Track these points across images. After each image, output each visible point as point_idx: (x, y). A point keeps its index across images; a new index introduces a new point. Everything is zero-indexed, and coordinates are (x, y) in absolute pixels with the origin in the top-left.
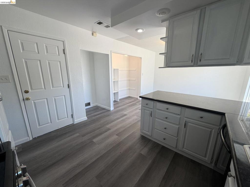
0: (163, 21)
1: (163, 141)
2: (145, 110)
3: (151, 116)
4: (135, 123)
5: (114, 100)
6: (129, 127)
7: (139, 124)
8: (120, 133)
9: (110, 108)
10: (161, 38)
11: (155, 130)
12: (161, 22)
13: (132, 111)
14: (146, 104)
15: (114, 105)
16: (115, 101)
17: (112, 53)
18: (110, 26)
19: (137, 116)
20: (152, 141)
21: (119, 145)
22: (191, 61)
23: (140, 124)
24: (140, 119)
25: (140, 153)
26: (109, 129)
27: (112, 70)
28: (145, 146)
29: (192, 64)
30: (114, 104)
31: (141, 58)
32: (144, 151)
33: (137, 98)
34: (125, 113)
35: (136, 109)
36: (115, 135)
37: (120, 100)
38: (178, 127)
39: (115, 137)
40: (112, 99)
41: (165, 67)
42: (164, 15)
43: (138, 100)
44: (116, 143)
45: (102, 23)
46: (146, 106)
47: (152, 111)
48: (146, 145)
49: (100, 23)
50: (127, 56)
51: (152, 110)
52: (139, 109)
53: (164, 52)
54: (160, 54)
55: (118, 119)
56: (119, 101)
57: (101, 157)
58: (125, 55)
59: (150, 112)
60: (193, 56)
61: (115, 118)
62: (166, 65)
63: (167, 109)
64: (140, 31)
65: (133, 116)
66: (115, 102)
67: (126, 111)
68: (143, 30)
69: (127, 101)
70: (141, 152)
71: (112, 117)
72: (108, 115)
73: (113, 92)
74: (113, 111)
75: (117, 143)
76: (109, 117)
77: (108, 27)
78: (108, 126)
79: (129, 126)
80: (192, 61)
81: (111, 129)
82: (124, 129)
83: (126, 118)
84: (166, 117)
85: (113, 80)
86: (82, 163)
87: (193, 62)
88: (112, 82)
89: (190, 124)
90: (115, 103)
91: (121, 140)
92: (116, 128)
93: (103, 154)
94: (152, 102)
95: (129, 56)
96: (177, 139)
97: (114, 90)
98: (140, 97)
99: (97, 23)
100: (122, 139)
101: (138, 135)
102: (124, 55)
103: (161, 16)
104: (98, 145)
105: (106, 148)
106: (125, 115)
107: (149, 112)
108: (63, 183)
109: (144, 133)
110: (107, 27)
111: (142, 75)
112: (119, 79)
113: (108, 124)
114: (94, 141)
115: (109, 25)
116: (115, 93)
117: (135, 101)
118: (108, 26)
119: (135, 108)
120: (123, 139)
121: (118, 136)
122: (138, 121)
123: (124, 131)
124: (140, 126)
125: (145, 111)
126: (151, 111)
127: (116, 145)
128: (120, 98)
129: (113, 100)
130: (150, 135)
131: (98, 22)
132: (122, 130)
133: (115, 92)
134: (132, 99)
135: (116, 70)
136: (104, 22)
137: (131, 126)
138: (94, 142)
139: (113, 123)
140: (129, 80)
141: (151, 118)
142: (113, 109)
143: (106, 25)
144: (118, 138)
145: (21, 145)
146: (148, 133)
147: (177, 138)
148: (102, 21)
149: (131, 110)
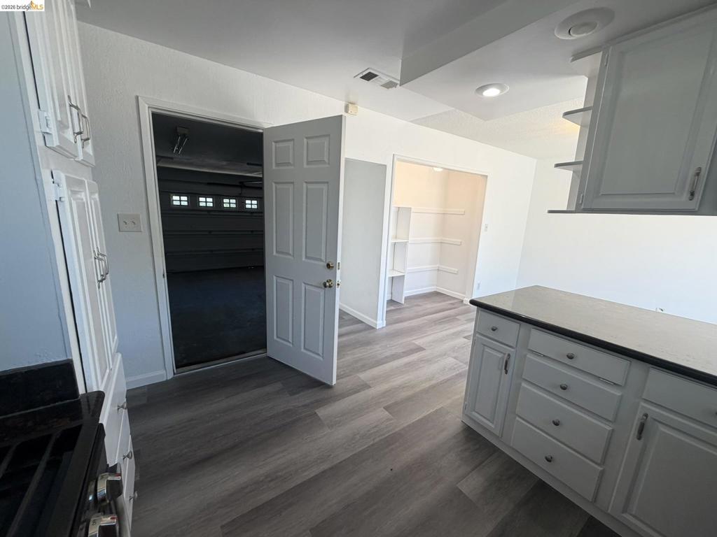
0: (578, 56)
1: (544, 465)
2: (484, 345)
3: (504, 371)
4: (448, 380)
5: (390, 298)
6: (426, 391)
7: (462, 385)
8: (396, 403)
9: (375, 321)
10: (566, 114)
11: (518, 418)
12: (573, 60)
13: (442, 340)
14: (491, 327)
15: (387, 312)
16: (391, 302)
17: (397, 163)
18: (399, 82)
19: (455, 358)
20: (503, 453)
21: (390, 442)
22: (686, 196)
23: (465, 388)
24: (467, 368)
25: (457, 488)
26: (366, 386)
27: (393, 209)
28: (476, 467)
29: (694, 204)
30: (389, 309)
31: (487, 176)
32: (472, 484)
33: (462, 301)
34: (419, 342)
35: (457, 334)
36: (382, 408)
37: (406, 299)
38: (609, 428)
39: (380, 414)
40: (384, 295)
41: (574, 209)
42: (584, 35)
43: (464, 307)
44: (381, 435)
45: (376, 76)
46: (491, 334)
47: (509, 355)
48: (480, 465)
49: (369, 77)
50: (440, 170)
51: (513, 350)
52: (465, 337)
53: (573, 160)
54: (557, 165)
55: (395, 357)
56: (403, 302)
57: (331, 469)
58: (435, 169)
59: (503, 358)
60: (698, 174)
61: (388, 353)
62: (578, 205)
63: (571, 357)
64: (491, 92)
65: (445, 355)
66: (392, 305)
67: (422, 337)
68: (502, 91)
69: (429, 306)
70: (457, 485)
71: (378, 350)
72: (368, 343)
73: (390, 275)
74: (384, 330)
75: (384, 435)
76: (368, 348)
77: (391, 87)
78: (364, 376)
79: (427, 385)
80: (692, 194)
81: (370, 387)
82: (410, 393)
83: (421, 360)
84: (564, 383)
85: (391, 241)
86: (280, 474)
87: (698, 196)
88: (390, 244)
89: (662, 429)
90: (392, 308)
91: (397, 430)
92: (385, 387)
93: (340, 463)
94: (514, 326)
95: (448, 171)
96: (602, 473)
97: (393, 269)
98: (473, 302)
99: (361, 75)
100: (401, 427)
101: (454, 420)
102: (433, 166)
103: (575, 36)
104: (329, 431)
105: (350, 445)
106: (420, 349)
107: (500, 355)
108: (224, 523)
109: (475, 421)
110: (390, 85)
111: (486, 230)
112: (411, 239)
113: (365, 367)
114: (319, 415)
115: (395, 81)
116: (393, 277)
117: (454, 308)
118: (391, 82)
119: (452, 331)
120: (405, 425)
121: (390, 413)
122: (457, 375)
123: (409, 399)
124: (464, 394)
125: (487, 350)
126: (507, 353)
127: (381, 440)
128: (407, 292)
129: (388, 297)
130: (497, 432)
131: (364, 74)
132: (404, 394)
133: (396, 274)
134: (444, 301)
135: (403, 213)
136: (382, 73)
137: (433, 387)
138: (320, 419)
139: (381, 367)
140: (441, 243)
141: (506, 378)
142: (385, 325)
143: (386, 79)
144: (391, 419)
145: (146, 389)
146: (489, 426)
147: (600, 469)
148: (373, 70)
149: (440, 335)
